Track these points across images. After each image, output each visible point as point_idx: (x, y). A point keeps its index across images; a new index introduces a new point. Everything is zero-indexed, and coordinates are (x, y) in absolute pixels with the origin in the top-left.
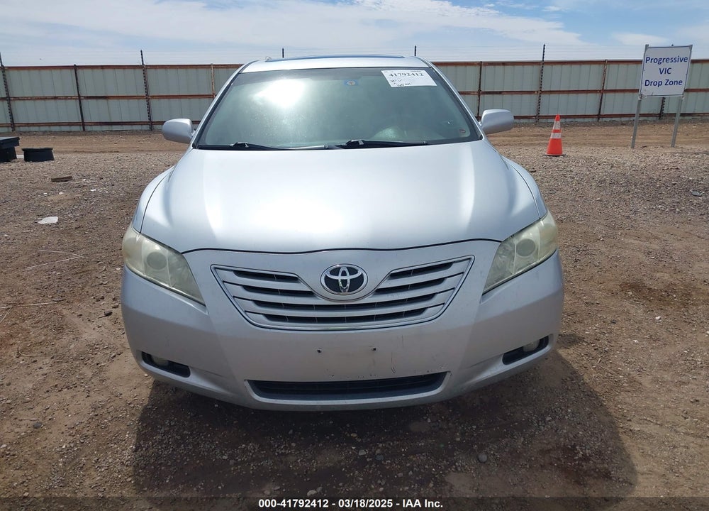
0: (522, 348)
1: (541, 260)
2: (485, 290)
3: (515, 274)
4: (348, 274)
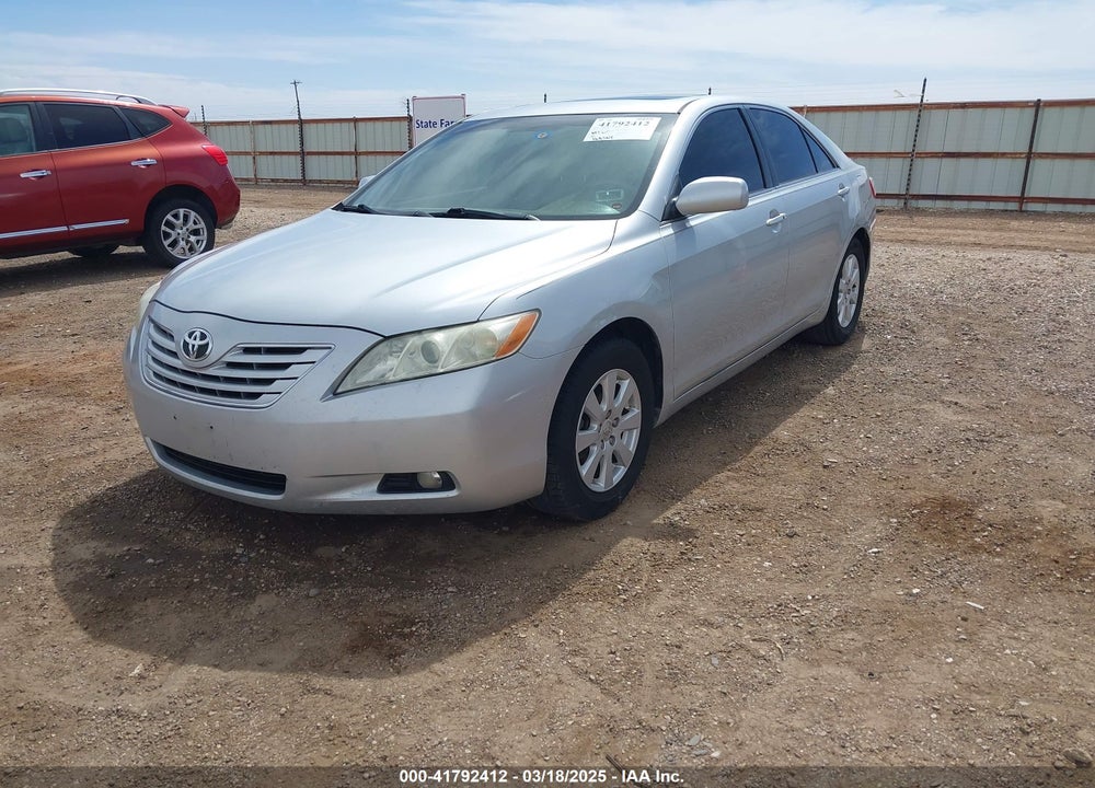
0: (415, 474)
1: (442, 371)
2: (340, 390)
3: (392, 379)
4: (198, 339)
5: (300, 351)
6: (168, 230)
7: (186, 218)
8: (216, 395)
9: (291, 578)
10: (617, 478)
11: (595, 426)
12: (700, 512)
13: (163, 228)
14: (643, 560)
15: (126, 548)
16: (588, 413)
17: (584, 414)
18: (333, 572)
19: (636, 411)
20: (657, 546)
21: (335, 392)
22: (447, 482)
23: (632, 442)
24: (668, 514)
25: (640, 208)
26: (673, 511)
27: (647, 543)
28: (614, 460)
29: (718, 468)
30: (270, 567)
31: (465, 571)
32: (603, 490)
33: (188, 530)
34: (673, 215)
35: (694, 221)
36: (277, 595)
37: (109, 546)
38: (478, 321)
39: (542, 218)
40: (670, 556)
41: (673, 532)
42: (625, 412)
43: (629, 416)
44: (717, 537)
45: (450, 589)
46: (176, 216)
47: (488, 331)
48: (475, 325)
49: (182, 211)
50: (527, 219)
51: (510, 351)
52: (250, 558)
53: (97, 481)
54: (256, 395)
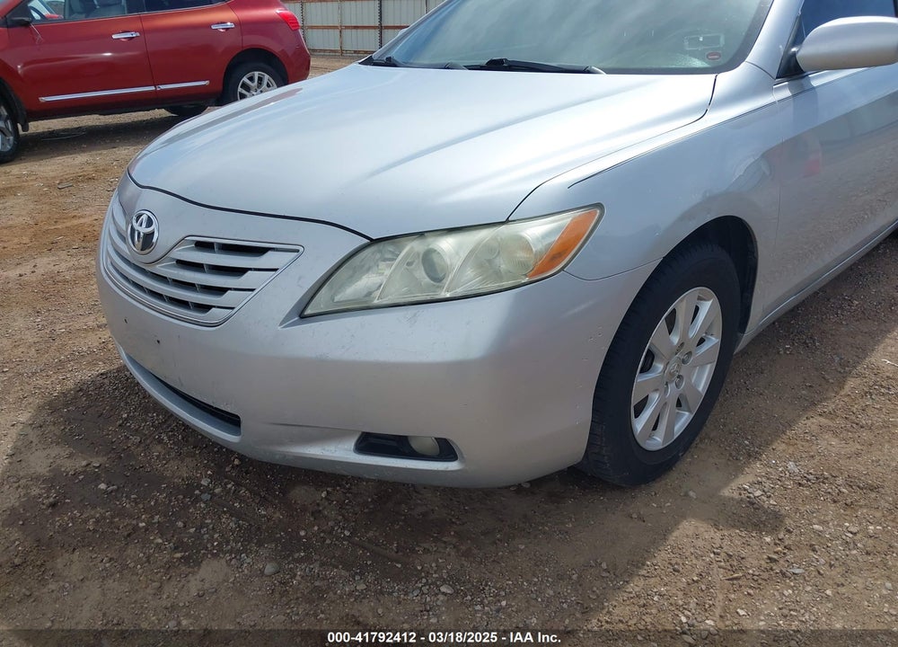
1: (448, 295)
2: (309, 311)
3: (376, 302)
4: (144, 225)
5: (260, 251)
6: (244, 92)
7: (260, 79)
8: (164, 300)
9: (252, 535)
10: (680, 427)
11: (659, 366)
12: (790, 484)
13: (240, 89)
14: (715, 565)
15: (84, 463)
16: (654, 350)
17: (649, 350)
18: (302, 533)
19: (714, 341)
20: (732, 540)
21: (302, 314)
22: (446, 450)
23: (701, 380)
24: (744, 481)
25: (749, 59)
26: (751, 478)
27: (718, 534)
28: (679, 404)
29: (805, 409)
30: (233, 513)
31: (467, 554)
32: (661, 447)
33: (160, 441)
34: (791, 70)
35: (818, 80)
36: (228, 563)
37: (70, 456)
38: (507, 221)
39: (609, 71)
40: (754, 563)
41: (755, 518)
42: (702, 341)
43: (705, 347)
44: (819, 534)
45: (443, 589)
46: (251, 79)
47: (521, 239)
48: (503, 227)
49: (256, 74)
50: (589, 72)
51: (553, 267)
52: (213, 495)
53: (93, 364)
54: (205, 308)
